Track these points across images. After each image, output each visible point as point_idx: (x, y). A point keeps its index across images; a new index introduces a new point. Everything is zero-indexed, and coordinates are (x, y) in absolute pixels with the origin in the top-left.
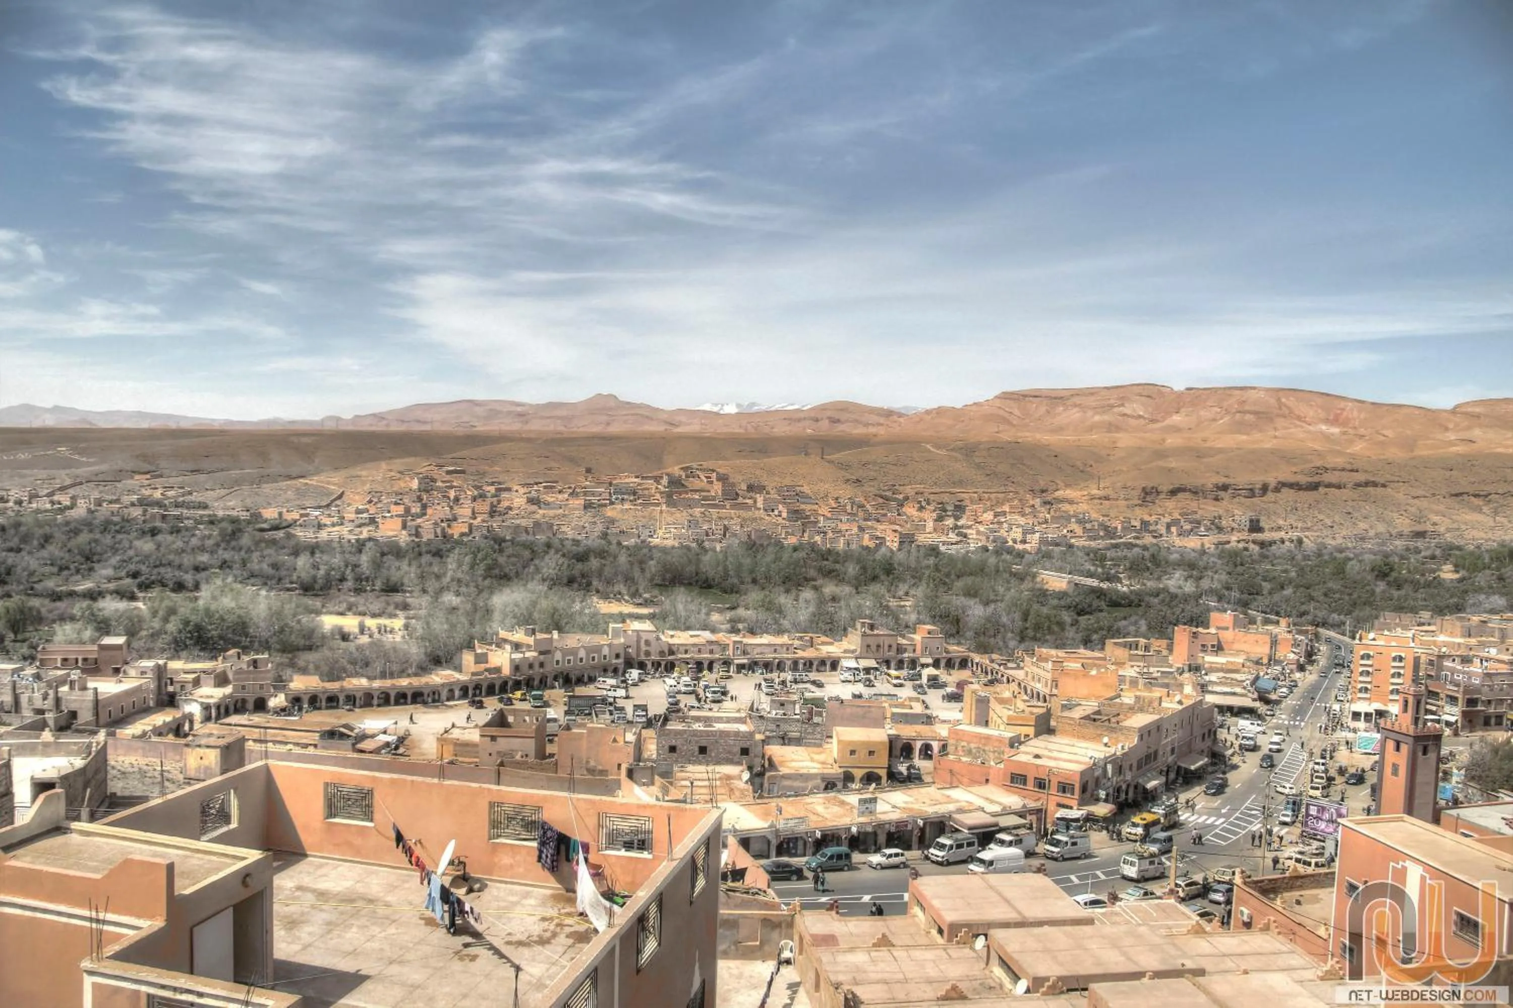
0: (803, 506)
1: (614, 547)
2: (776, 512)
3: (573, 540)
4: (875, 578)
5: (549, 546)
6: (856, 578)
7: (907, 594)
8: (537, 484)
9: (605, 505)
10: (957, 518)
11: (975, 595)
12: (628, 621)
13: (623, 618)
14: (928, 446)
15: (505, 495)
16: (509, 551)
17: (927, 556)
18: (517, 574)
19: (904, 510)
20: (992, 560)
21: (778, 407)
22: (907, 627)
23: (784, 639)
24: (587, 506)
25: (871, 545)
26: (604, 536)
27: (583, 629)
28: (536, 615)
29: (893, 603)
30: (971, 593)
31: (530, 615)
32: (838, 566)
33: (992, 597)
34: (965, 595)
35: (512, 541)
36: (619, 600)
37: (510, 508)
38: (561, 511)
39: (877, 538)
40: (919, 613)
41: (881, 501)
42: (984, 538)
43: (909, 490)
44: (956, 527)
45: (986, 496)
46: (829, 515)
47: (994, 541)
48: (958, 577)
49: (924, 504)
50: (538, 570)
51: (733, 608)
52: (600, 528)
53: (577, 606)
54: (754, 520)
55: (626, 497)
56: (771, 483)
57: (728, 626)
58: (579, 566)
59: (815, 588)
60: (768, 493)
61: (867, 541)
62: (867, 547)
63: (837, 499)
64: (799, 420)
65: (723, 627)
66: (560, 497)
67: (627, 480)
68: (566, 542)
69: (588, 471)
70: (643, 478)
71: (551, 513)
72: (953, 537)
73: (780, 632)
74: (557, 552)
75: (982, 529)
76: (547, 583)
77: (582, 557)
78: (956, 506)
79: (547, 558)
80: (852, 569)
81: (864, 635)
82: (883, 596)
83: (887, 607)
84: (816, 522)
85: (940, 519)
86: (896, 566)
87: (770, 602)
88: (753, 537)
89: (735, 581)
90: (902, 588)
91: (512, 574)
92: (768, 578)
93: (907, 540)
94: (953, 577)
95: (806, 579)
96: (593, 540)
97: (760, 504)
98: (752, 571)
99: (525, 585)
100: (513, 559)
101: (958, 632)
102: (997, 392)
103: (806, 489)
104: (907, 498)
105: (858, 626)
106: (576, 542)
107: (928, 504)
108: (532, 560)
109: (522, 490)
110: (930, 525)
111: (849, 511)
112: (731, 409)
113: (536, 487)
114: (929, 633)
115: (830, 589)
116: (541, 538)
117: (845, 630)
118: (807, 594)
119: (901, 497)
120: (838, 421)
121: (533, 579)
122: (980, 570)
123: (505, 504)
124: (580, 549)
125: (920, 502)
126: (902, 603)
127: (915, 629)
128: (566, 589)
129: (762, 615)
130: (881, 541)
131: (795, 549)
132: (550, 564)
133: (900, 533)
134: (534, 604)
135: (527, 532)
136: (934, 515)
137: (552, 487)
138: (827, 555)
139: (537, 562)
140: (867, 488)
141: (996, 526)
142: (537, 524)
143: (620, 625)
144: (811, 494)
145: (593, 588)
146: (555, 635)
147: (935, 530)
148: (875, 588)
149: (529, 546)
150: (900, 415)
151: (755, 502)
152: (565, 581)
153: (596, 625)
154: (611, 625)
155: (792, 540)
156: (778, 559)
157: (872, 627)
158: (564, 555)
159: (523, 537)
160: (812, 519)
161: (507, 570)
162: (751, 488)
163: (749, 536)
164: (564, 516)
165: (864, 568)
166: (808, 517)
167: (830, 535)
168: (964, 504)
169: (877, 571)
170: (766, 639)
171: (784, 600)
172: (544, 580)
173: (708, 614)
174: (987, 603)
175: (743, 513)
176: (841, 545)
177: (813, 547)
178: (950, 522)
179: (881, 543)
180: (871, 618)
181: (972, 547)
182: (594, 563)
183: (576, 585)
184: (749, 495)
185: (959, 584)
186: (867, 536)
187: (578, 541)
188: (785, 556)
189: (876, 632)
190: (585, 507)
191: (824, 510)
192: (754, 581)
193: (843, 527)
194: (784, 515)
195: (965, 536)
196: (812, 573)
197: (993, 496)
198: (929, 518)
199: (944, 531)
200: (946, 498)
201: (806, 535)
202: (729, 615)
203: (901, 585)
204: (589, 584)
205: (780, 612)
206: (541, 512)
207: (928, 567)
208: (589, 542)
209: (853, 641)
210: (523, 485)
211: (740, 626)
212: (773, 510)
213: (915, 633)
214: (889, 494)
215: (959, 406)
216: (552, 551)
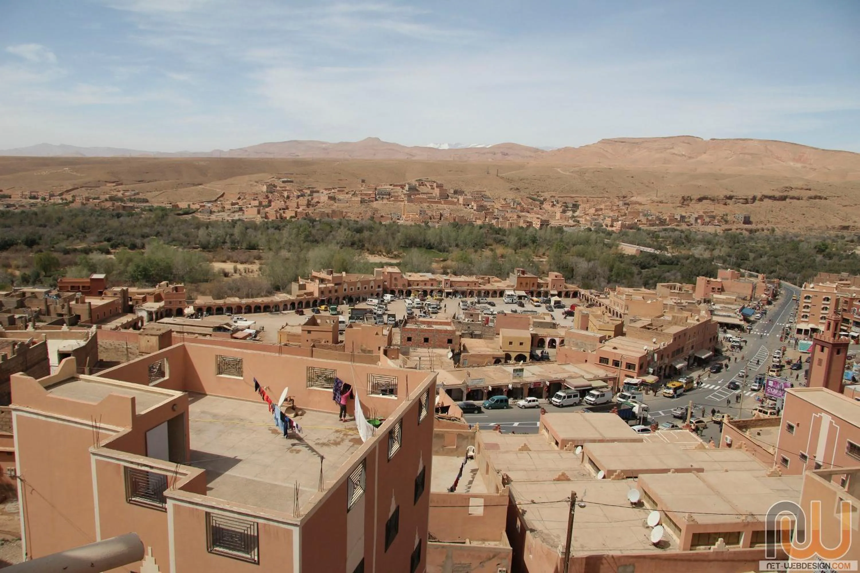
0: (486, 203)
1: (377, 226)
2: (470, 206)
3: (355, 221)
4: (525, 245)
5: (340, 224)
6: (516, 245)
7: (544, 254)
8: (334, 189)
9: (372, 201)
10: (574, 212)
11: (583, 256)
12: (385, 267)
13: (382, 265)
14: (559, 170)
15: (315, 195)
16: (318, 227)
17: (556, 233)
18: (323, 240)
19: (544, 206)
20: (594, 236)
21: (472, 146)
22: (543, 273)
23: (473, 279)
24: (362, 201)
25: (524, 226)
26: (372, 218)
27: (360, 271)
28: (333, 263)
29: (536, 259)
30: (581, 255)
31: (330, 263)
32: (505, 238)
33: (593, 257)
34: (577, 256)
35: (320, 221)
36: (380, 255)
37: (318, 202)
38: (348, 204)
39: (528, 222)
40: (550, 265)
41: (531, 201)
42: (589, 223)
43: (547, 195)
44: (573, 217)
45: (591, 199)
46: (500, 209)
47: (595, 225)
48: (574, 245)
49: (555, 203)
50: (334, 238)
51: (444, 260)
52: (370, 214)
53: (356, 258)
54: (458, 211)
55: (384, 197)
56: (466, 190)
57: (442, 271)
58: (358, 235)
59: (492, 250)
60: (466, 195)
61: (522, 224)
62: (522, 227)
63: (505, 199)
64: (484, 154)
65: (439, 271)
66: (347, 196)
67: (385, 187)
68: (350, 222)
69: (363, 181)
70: (395, 186)
71: (341, 205)
72: (571, 222)
73: (471, 274)
74: (345, 227)
75: (588, 218)
76: (339, 245)
77: (359, 231)
78: (573, 205)
79: (339, 231)
80: (513, 240)
81: (519, 277)
82: (531, 255)
83: (533, 262)
84: (493, 213)
85: (564, 212)
86: (538, 238)
87: (466, 258)
88: (457, 220)
89: (446, 245)
90: (542, 251)
91: (320, 240)
92: (465, 244)
93: (544, 224)
94: (570, 245)
95: (486, 245)
96: (365, 221)
97: (461, 201)
98: (456, 240)
99: (327, 246)
100: (321, 232)
101: (572, 277)
102: (600, 139)
103: (488, 193)
104: (545, 200)
105: (516, 271)
106: (356, 222)
107: (558, 203)
108: (331, 232)
109: (325, 192)
110: (558, 215)
111: (512, 206)
112: (445, 147)
113: (333, 191)
114: (556, 277)
115: (500, 250)
116: (336, 219)
117: (508, 274)
118: (487, 252)
119: (542, 199)
120: (507, 154)
121: (331, 242)
122: (587, 242)
123: (315, 200)
124: (358, 226)
125: (553, 202)
126: (541, 260)
127: (548, 274)
128: (350, 248)
129: (461, 265)
130: (530, 224)
131: (481, 227)
132: (342, 234)
133: (541, 220)
134: (333, 256)
135: (328, 216)
136: (561, 209)
137: (343, 191)
138: (498, 231)
139: (333, 233)
140: (522, 193)
141: (596, 217)
142: (333, 211)
143: (380, 269)
144: (490, 196)
145: (365, 248)
146: (344, 274)
147: (561, 218)
148: (526, 250)
149: (330, 224)
150: (543, 151)
151: (458, 200)
152: (350, 244)
153: (369, 268)
154: (376, 269)
155: (479, 222)
156: (471, 233)
157: (523, 273)
158: (349, 229)
159: (326, 219)
160: (491, 210)
161: (317, 238)
162: (456, 192)
163: (455, 220)
164: (349, 207)
165: (520, 239)
166: (488, 209)
167: (501, 220)
168: (578, 203)
169: (527, 241)
170: (463, 278)
171: (474, 257)
172: (338, 243)
173: (430, 264)
174: (589, 261)
175: (451, 207)
176: (507, 226)
177: (491, 226)
178: (570, 214)
179: (530, 225)
180: (523, 268)
181: (582, 228)
182: (366, 234)
183: (356, 246)
184: (456, 196)
185: (574, 249)
186: (522, 221)
187: (357, 221)
188: (476, 231)
189: (526, 276)
190: (361, 202)
191: (498, 205)
192: (457, 245)
193: (508, 215)
194: (475, 208)
195: (578, 222)
196: (490, 241)
197: (594, 199)
198: (558, 210)
199: (567, 219)
200: (568, 200)
201: (487, 219)
202: (442, 264)
203: (540, 249)
204: (363, 246)
205: (471, 263)
206: (336, 204)
207: (557, 239)
208: (364, 222)
209: (513, 280)
210: (326, 189)
211: (449, 271)
212: (468, 205)
213: (548, 276)
214: (535, 197)
215: (577, 147)
216: (342, 227)
